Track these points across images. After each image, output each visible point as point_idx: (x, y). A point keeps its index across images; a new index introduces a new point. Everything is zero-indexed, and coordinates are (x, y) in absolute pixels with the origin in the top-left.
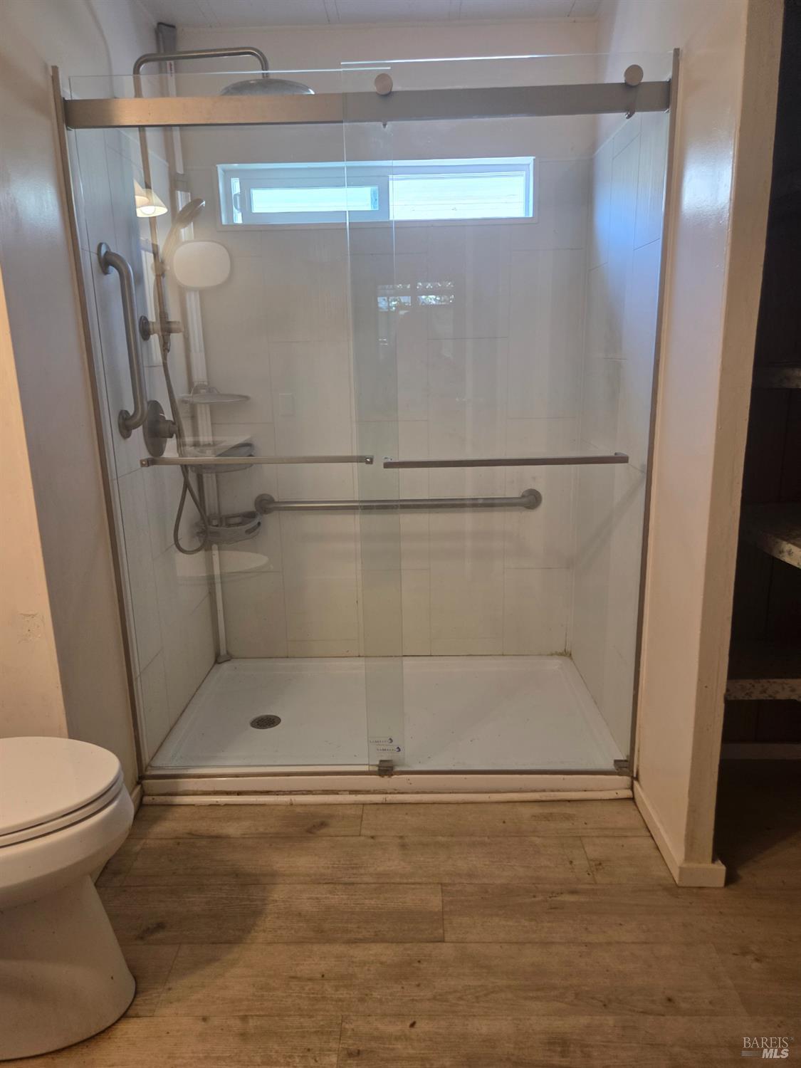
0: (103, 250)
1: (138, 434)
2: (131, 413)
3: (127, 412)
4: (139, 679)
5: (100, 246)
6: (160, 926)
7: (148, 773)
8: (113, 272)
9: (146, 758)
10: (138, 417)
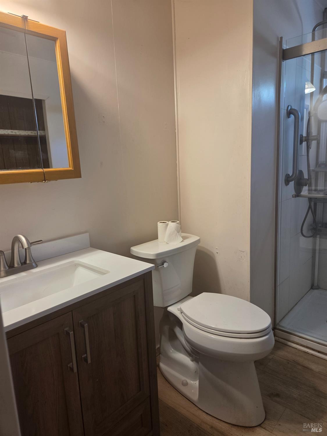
0: (289, 108)
1: (292, 184)
2: (291, 175)
3: (289, 174)
4: (279, 287)
5: (288, 106)
6: (278, 395)
7: (277, 327)
8: (292, 116)
9: (278, 321)
10: (294, 177)
